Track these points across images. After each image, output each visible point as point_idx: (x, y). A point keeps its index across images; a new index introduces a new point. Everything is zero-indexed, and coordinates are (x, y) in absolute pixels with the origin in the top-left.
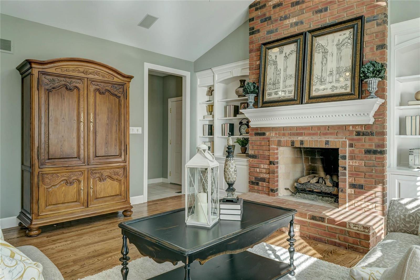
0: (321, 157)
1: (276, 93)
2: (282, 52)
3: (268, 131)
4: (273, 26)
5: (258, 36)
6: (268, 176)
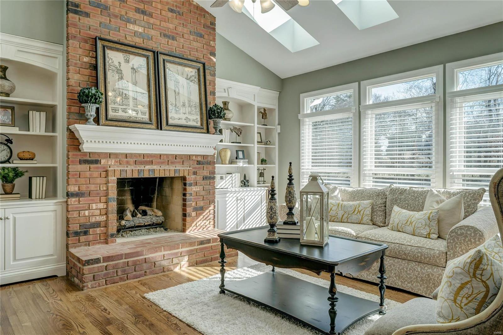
0: (131, 188)
1: (124, 111)
2: (127, 61)
3: (104, 158)
4: (110, 21)
5: (85, 21)
6: (104, 218)
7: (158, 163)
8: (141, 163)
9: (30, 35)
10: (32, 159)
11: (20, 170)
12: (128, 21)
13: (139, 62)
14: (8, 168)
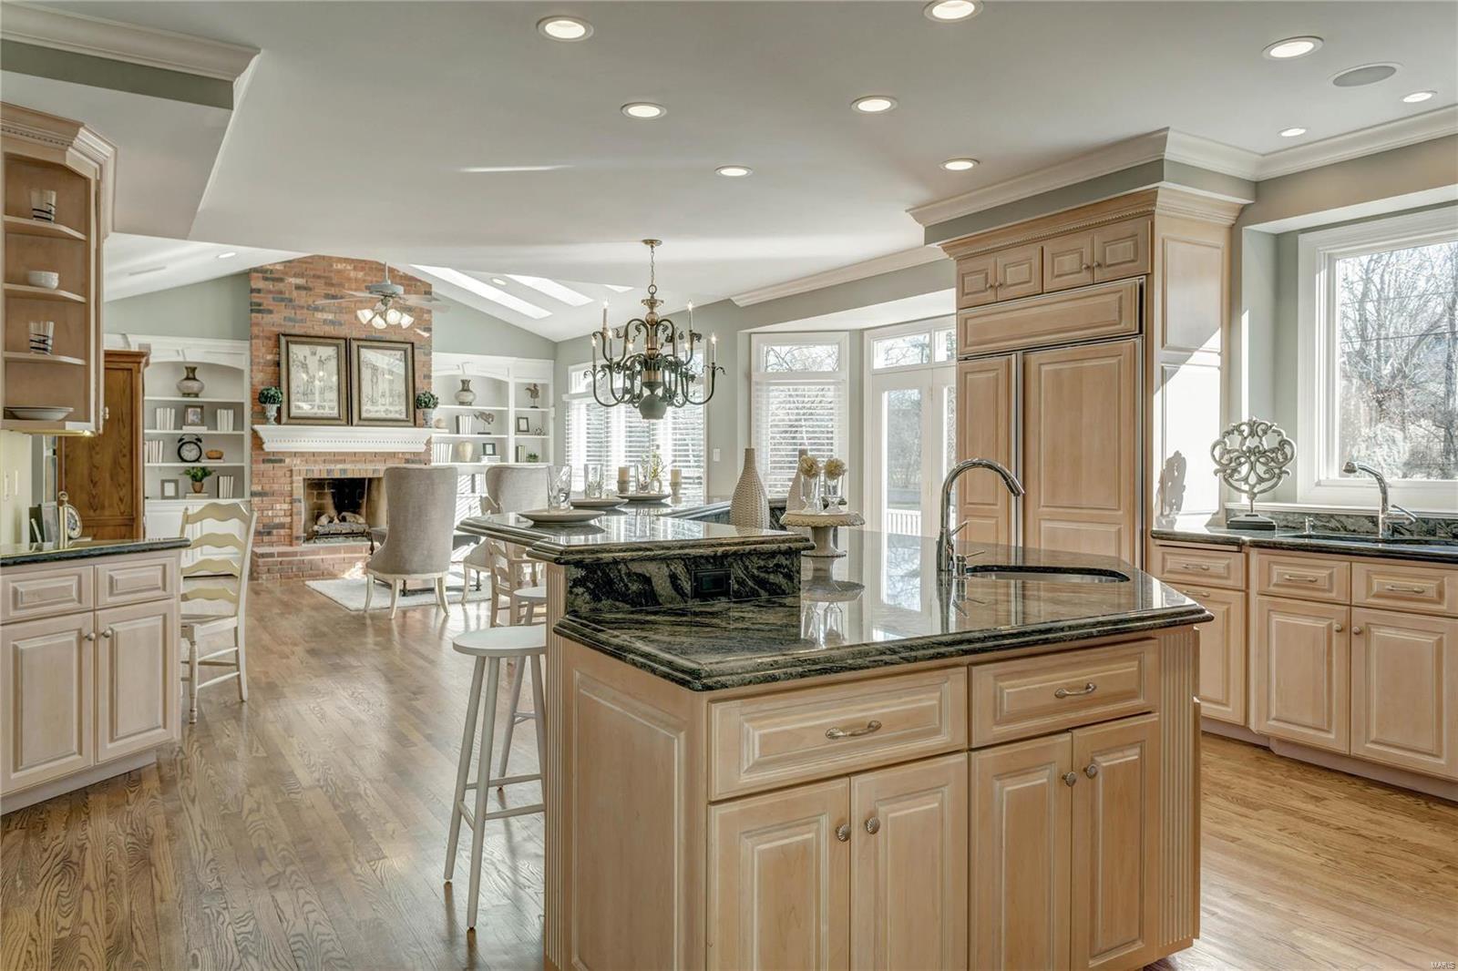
0: (331, 489)
2: (314, 354)
3: (289, 457)
4: (295, 313)
5: (268, 318)
6: (288, 519)
7: (353, 462)
8: (330, 462)
9: (219, 336)
10: (220, 458)
11: (209, 469)
12: (316, 309)
13: (328, 352)
14: (197, 468)
